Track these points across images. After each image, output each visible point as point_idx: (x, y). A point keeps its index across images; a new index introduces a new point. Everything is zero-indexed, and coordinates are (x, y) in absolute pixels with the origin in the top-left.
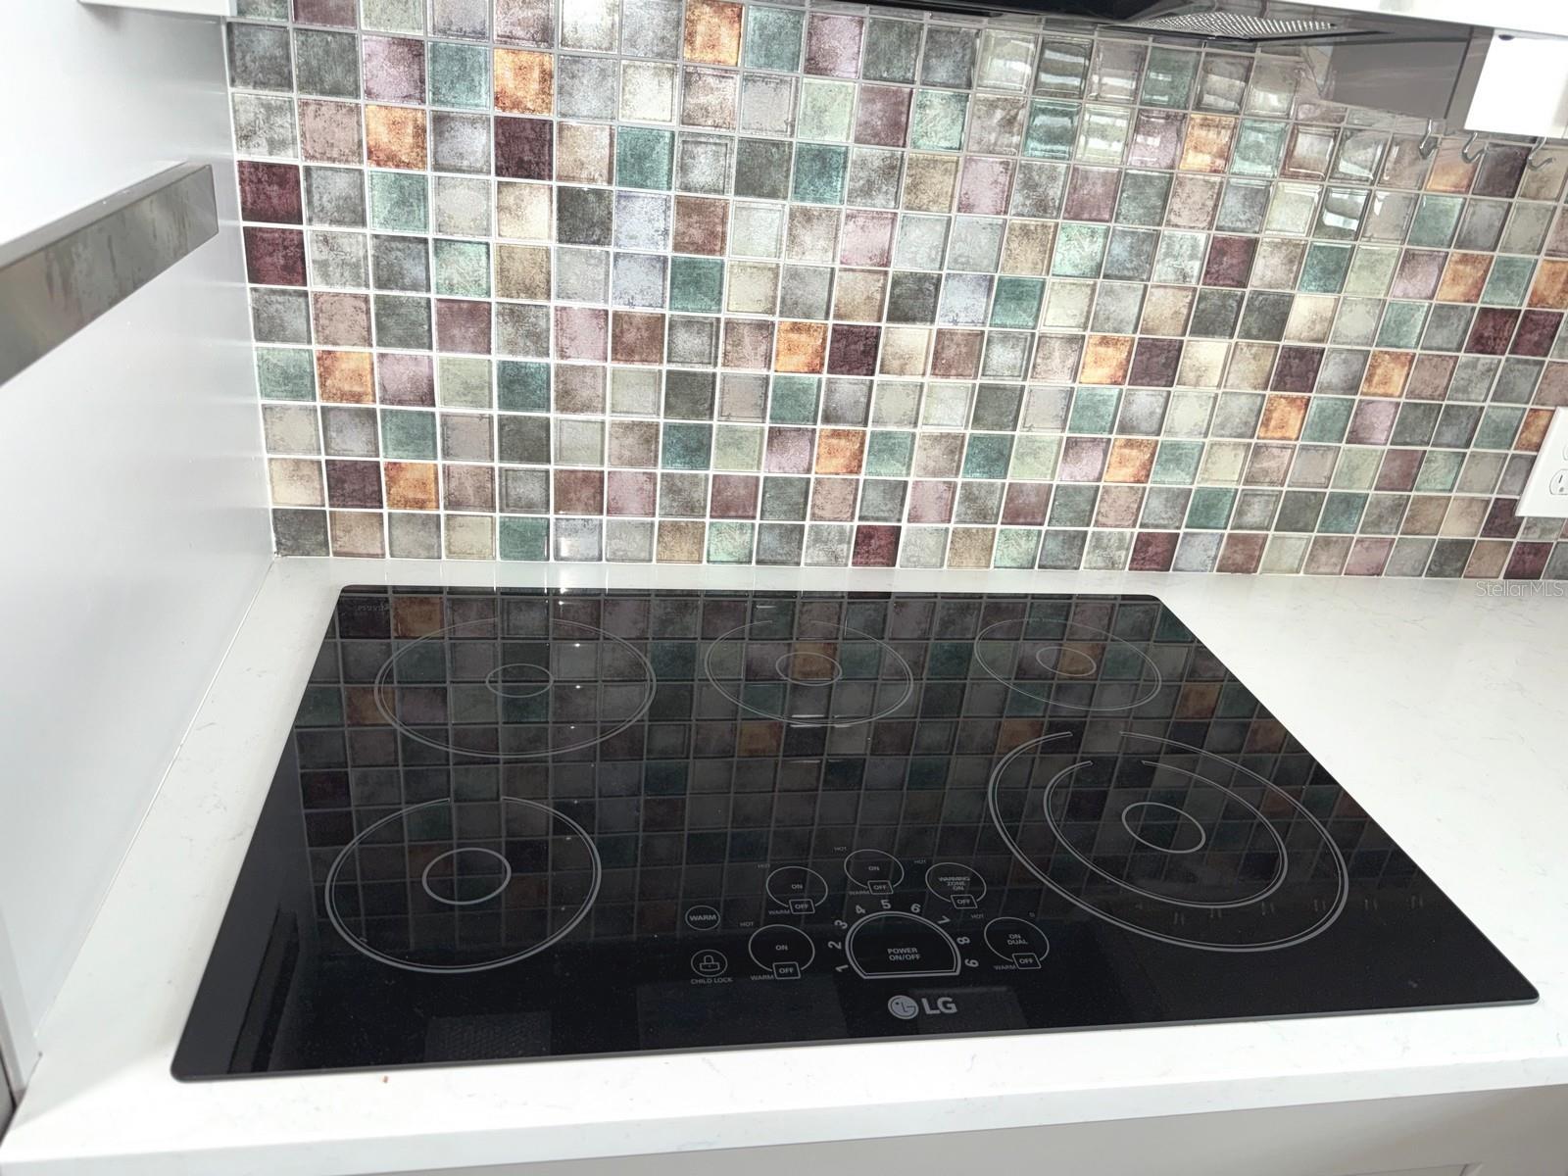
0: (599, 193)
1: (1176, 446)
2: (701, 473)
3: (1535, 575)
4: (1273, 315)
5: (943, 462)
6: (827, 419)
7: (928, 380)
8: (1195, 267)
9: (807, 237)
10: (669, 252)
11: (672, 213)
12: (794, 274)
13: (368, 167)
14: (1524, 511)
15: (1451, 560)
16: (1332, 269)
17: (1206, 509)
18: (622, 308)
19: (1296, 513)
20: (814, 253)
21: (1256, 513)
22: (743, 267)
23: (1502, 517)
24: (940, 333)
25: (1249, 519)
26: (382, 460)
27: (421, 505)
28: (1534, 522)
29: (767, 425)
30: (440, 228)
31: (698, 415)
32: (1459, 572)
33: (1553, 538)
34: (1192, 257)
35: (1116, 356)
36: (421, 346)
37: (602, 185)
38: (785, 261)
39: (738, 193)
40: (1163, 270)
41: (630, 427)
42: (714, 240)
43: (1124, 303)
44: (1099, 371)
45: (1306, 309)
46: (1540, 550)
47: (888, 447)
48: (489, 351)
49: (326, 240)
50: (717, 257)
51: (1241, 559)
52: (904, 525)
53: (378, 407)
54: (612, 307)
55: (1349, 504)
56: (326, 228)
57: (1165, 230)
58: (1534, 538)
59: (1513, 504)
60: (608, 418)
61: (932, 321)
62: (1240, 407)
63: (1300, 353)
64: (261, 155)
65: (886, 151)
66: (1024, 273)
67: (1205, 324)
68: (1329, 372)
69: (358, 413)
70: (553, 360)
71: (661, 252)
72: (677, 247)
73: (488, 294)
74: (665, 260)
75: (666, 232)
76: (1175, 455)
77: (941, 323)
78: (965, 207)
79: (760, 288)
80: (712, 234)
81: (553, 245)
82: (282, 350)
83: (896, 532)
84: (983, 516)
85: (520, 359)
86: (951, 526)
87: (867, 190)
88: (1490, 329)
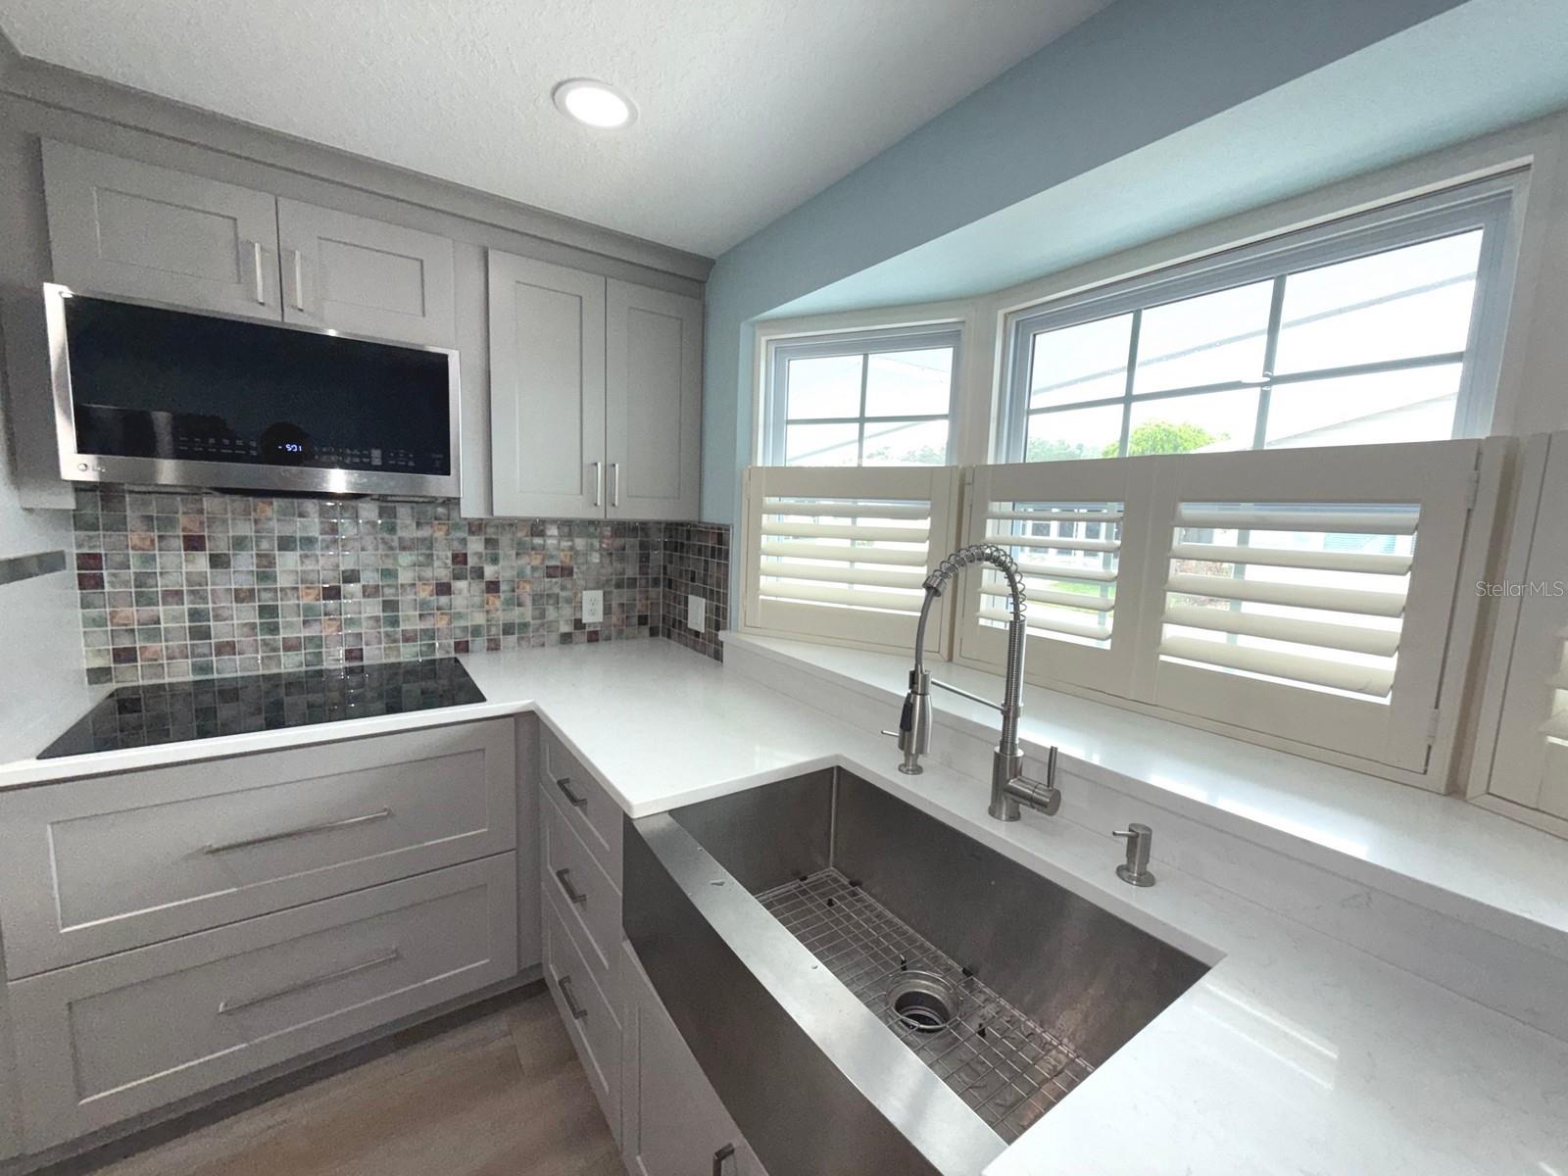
0: (225, 554)
1: (459, 613)
2: (277, 637)
3: (597, 640)
4: (479, 573)
5: (375, 625)
6: (326, 615)
7: (363, 600)
8: (449, 562)
9: (307, 561)
10: (255, 569)
11: (255, 557)
12: (303, 572)
13: (131, 552)
14: (584, 621)
15: (566, 639)
16: (495, 560)
17: (476, 631)
18: (237, 587)
19: (508, 629)
20: (310, 566)
21: (494, 630)
22: (285, 571)
23: (579, 624)
24: (364, 586)
25: (492, 633)
26: (138, 646)
27: (156, 660)
28: (590, 624)
29: (302, 618)
30: (162, 568)
31: (274, 618)
32: (571, 642)
33: (599, 629)
34: (447, 558)
35: (429, 589)
36: (154, 605)
37: (227, 552)
38: (299, 568)
39: (279, 550)
40: (437, 563)
41: (245, 625)
42: (272, 564)
43: (428, 573)
44: (425, 593)
45: (489, 571)
46: (596, 633)
47: (351, 622)
48: (183, 604)
49: (114, 575)
50: (273, 569)
51: (494, 646)
52: (364, 647)
53: (136, 627)
54: (233, 587)
55: (524, 626)
56: (113, 571)
57: (434, 552)
58: (592, 629)
59: (581, 620)
60: (235, 622)
61: (359, 581)
62: (477, 600)
63: (491, 582)
64: (86, 550)
65: (331, 537)
66: (390, 567)
67: (457, 577)
68: (503, 587)
69: (127, 630)
70: (210, 605)
71: (251, 569)
72: (257, 567)
73: (182, 586)
74: (253, 572)
75: (252, 564)
76: (460, 616)
77: (363, 582)
78: (363, 549)
79: (292, 577)
80: (271, 563)
81: (208, 570)
82: (93, 612)
83: (362, 649)
84: (395, 641)
85: (197, 606)
86: (383, 646)
87: (327, 548)
88: (551, 572)
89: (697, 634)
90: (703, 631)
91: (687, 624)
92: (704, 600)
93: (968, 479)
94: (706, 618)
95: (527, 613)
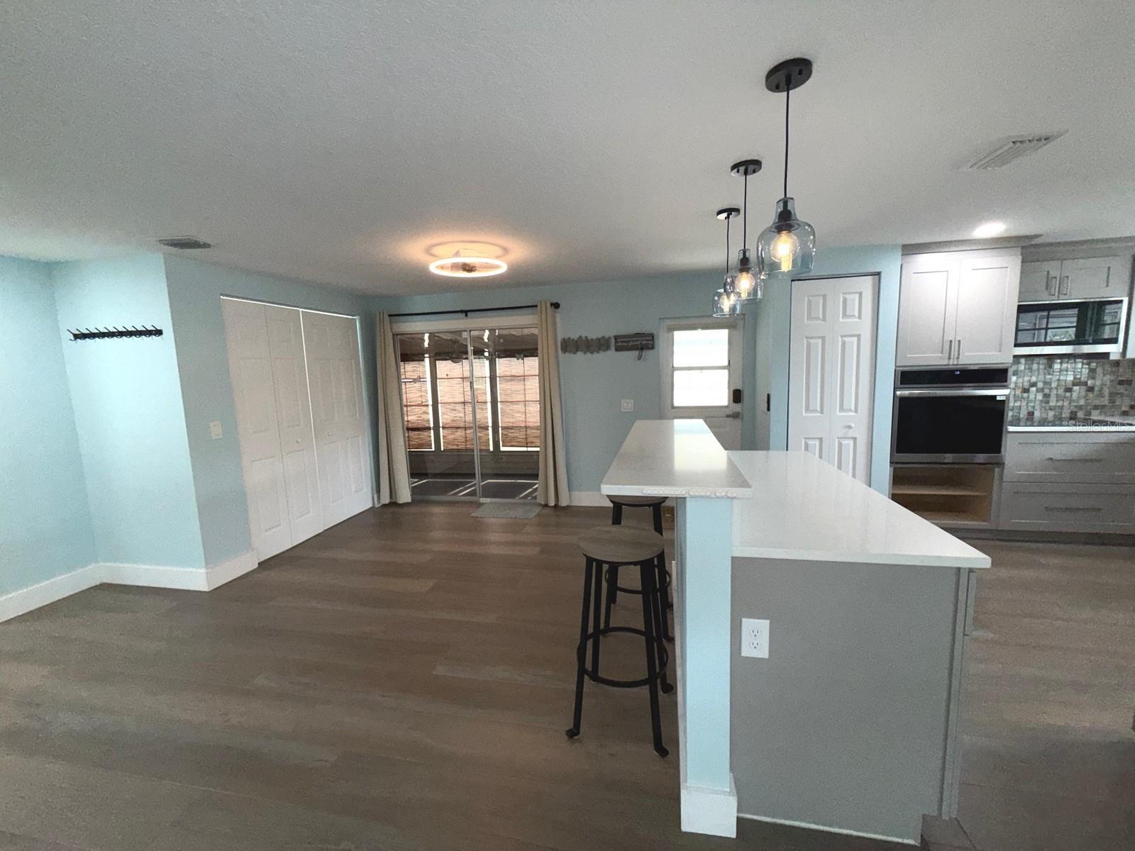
88: (1121, 383)
95: (1105, 401)
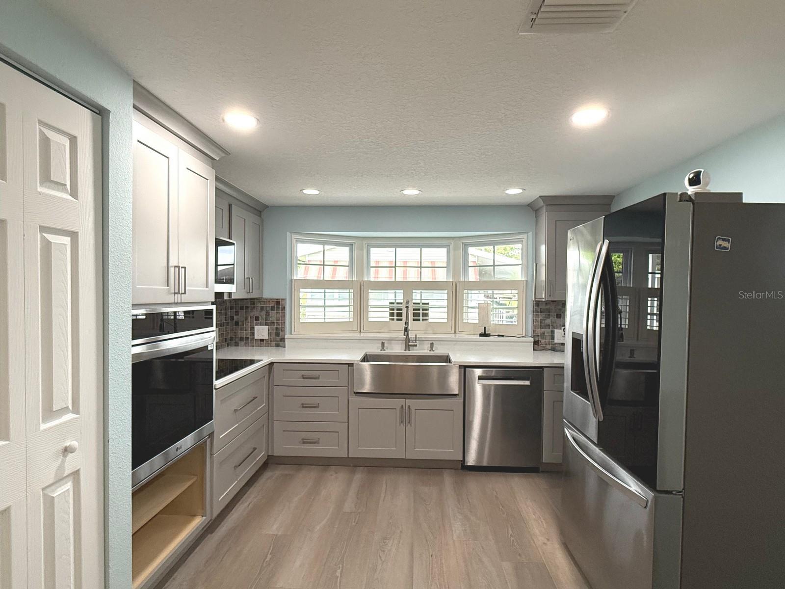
89: (262, 340)
90: (267, 338)
91: (254, 338)
92: (267, 327)
93: (362, 284)
94: (268, 333)
